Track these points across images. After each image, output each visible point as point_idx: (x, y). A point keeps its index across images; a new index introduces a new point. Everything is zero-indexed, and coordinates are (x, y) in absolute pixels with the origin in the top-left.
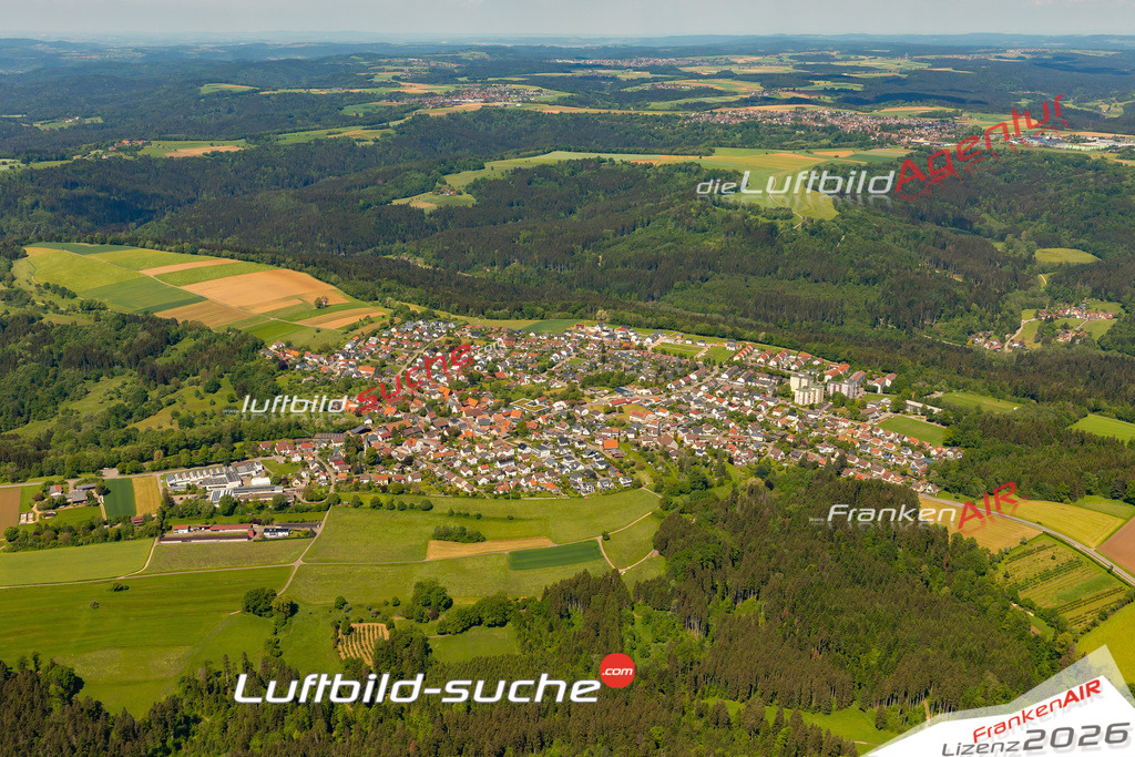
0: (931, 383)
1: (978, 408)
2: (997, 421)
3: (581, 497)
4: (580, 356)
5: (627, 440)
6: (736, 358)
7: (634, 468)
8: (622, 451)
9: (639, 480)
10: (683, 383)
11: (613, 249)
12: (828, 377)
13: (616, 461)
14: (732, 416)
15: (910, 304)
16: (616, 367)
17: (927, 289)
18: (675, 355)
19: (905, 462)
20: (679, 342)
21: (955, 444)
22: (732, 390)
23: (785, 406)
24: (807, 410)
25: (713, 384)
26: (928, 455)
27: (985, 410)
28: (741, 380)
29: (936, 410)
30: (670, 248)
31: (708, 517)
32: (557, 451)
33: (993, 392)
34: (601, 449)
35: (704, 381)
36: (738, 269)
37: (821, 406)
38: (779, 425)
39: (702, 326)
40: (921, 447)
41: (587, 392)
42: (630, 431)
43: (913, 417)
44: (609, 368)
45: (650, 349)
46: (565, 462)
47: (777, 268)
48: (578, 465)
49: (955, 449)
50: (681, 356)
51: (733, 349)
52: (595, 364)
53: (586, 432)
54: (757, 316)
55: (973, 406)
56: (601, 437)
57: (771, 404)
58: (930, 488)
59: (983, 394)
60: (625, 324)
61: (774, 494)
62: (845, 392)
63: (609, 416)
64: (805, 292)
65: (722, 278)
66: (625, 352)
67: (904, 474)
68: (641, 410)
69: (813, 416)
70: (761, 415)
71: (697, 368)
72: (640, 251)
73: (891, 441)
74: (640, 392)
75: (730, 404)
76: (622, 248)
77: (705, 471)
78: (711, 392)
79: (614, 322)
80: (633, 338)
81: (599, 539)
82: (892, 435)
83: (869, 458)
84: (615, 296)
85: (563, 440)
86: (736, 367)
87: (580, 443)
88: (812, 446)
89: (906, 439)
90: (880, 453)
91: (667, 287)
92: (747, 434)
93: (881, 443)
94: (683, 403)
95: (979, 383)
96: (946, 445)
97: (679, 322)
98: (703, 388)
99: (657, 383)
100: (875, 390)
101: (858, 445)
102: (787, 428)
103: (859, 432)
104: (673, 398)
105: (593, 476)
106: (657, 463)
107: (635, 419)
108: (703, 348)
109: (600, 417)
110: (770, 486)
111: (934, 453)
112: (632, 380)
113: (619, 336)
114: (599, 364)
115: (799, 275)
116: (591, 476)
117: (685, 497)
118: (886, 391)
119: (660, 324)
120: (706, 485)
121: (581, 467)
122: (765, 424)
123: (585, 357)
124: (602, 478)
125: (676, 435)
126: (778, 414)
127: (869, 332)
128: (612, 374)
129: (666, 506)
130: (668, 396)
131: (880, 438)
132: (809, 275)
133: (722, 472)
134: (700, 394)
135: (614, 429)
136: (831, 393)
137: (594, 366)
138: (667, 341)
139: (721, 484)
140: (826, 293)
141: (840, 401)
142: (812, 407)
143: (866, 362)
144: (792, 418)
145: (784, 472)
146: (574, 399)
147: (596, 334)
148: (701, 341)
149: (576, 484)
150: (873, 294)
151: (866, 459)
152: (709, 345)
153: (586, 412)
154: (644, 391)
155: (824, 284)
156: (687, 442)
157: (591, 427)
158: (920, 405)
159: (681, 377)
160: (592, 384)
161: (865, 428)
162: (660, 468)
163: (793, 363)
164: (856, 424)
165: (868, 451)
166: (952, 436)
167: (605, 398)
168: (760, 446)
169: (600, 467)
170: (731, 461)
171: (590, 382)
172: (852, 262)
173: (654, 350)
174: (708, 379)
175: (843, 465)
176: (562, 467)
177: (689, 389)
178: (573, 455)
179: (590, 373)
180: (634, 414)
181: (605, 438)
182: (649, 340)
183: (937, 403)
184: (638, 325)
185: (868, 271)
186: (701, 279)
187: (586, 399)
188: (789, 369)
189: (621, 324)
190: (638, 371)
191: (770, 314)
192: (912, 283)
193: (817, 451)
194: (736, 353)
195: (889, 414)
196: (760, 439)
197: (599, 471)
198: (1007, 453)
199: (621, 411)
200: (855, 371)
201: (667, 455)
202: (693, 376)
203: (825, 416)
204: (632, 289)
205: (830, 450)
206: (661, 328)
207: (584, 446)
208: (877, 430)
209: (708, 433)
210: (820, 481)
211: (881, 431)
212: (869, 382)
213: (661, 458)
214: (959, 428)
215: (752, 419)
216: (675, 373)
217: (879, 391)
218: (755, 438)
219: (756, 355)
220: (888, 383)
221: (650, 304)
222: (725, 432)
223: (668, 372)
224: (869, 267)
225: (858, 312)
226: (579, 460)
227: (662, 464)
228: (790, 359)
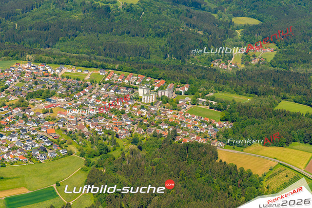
0: (207, 88)
1: (233, 101)
2: (245, 107)
3: (40, 162)
4: (22, 81)
5: (59, 128)
6: (106, 80)
7: (66, 143)
8: (57, 135)
9: (71, 151)
10: (82, 94)
11: (22, 20)
12: (156, 88)
13: (56, 140)
14: (112, 111)
16: (44, 87)
17: (189, 39)
18: (74, 79)
19: (205, 131)
20: (74, 71)
21: (226, 120)
22: (108, 97)
23: (138, 104)
24: (149, 105)
25: (98, 94)
26: (215, 127)
27: (237, 101)
28: (112, 91)
29: (214, 103)
30: (54, 19)
31: (112, 169)
32: (21, 137)
33: (236, 91)
34: (45, 134)
35: (93, 92)
36: (92, 30)
37: (156, 103)
38: (138, 115)
39: (86, 62)
40: (210, 123)
41: (30, 102)
42: (59, 122)
43: (203, 107)
44: (39, 87)
45: (59, 75)
46: (27, 143)
47: (112, 29)
48: (35, 144)
49: (227, 122)
50: (78, 79)
51: (104, 74)
52: (32, 85)
53: (35, 125)
54: (106, 55)
55: (231, 100)
56: (44, 127)
57: (131, 103)
58: (220, 144)
59: (232, 93)
60: (43, 62)
61: (143, 153)
62: (167, 95)
63: (45, 115)
64: (129, 41)
65: (85, 35)
66: (46, 78)
67: (206, 137)
68: (63, 111)
69: (153, 109)
70: (127, 110)
71: (87, 86)
72: (38, 21)
73: (195, 120)
74: (60, 100)
76: (28, 19)
77: (106, 143)
78: (98, 99)
79: (37, 61)
80: (49, 70)
81: (54, 186)
82: (195, 117)
83: (187, 130)
85: (24, 130)
86: (108, 84)
87: (34, 131)
88: (157, 125)
89: (202, 119)
90: (192, 127)
92: (122, 120)
93: (191, 122)
94: (85, 105)
95: (228, 87)
96: (222, 120)
97: (72, 60)
98: (93, 96)
99: (68, 95)
100: (181, 94)
101: (180, 123)
102: (142, 116)
103: (179, 116)
104: (78, 103)
105: (45, 150)
106: (78, 140)
107: (61, 116)
108: (88, 74)
109: (41, 116)
110: (140, 148)
111: (217, 125)
112: (54, 94)
113: (41, 69)
114: (33, 85)
115: (124, 33)
116: (44, 150)
117: (98, 158)
118: (186, 94)
119: (62, 62)
120: (107, 151)
121: (37, 146)
122: (130, 114)
123: (25, 82)
124: (50, 151)
125: (85, 124)
126: (136, 109)
128: (43, 91)
129: (88, 164)
130: (76, 102)
131: (190, 119)
132: (129, 33)
133: (114, 143)
134: (93, 100)
135: (51, 122)
136: (160, 96)
137: (31, 87)
138: (68, 71)
139: (114, 149)
140: (139, 42)
141: (165, 100)
142: (152, 104)
143: (172, 79)
144: (143, 110)
145: (145, 140)
146: (25, 108)
147: (28, 69)
148: (86, 71)
149: (36, 155)
150: (163, 42)
151: (185, 130)
152: (91, 73)
153: (32, 113)
154: (62, 100)
155: (137, 37)
156: (92, 127)
157: (37, 122)
158: (206, 100)
159: (80, 91)
160: (32, 97)
161: (181, 114)
162: (80, 143)
163: (136, 81)
164: (176, 112)
165: (185, 126)
166: (225, 116)
167: (40, 105)
168: (130, 127)
169: (48, 145)
170: (117, 136)
171: (31, 96)
172: (150, 25)
173: (63, 77)
174: (94, 91)
175: (175, 135)
176: (27, 146)
177: (85, 97)
178: (31, 139)
179: (30, 91)
180: (60, 113)
181: (46, 128)
182: (58, 71)
183: (213, 99)
184: (50, 62)
185: (159, 30)
187: (30, 106)
188: (135, 84)
189: (40, 62)
190: (56, 89)
192: (181, 36)
193: (160, 128)
194: (106, 76)
195: (191, 106)
196: (129, 123)
197: (47, 147)
198: (253, 123)
199: (52, 112)
200: (168, 84)
201: (83, 135)
202: (86, 90)
203: (159, 109)
205: (167, 127)
206: (62, 64)
207: (36, 133)
208: (188, 115)
209: (101, 121)
210: (165, 144)
211: (189, 115)
212: (177, 89)
213: (80, 137)
214: (229, 112)
215: (123, 112)
216: (76, 89)
217: (183, 94)
218: (127, 123)
219: (116, 77)
220: (186, 89)
222: (110, 120)
223: (73, 89)
224: (159, 28)
225: (156, 51)
226: (34, 141)
227: (81, 140)
228: (134, 79)
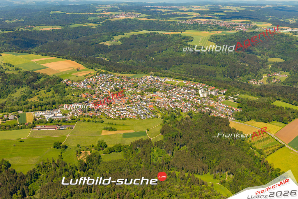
0: (236, 92)
1: (247, 98)
2: (252, 102)
3: (142, 120)
5: (155, 105)
6: (186, 85)
7: (156, 112)
8: (154, 108)
9: (157, 116)
11: (157, 56)
12: (209, 90)
13: (152, 111)
15: (234, 72)
16: (154, 87)
17: (238, 68)
18: (170, 84)
19: (227, 112)
20: (171, 80)
21: (240, 108)
22: (184, 93)
23: (197, 97)
24: (203, 98)
25: (179, 91)
26: (233, 110)
27: (249, 99)
28: (186, 90)
29: (236, 99)
30: (172, 56)
31: (175, 125)
32: (137, 108)
33: (252, 95)
34: (148, 108)
35: (177, 91)
37: (207, 97)
38: (195, 102)
39: (178, 77)
40: (231, 108)
41: (146, 93)
42: (156, 103)
43: (230, 101)
44: (152, 87)
45: (163, 82)
46: (139, 111)
47: (199, 62)
48: (142, 111)
49: (240, 109)
51: (185, 83)
52: (149, 86)
55: (246, 98)
56: (148, 104)
57: (194, 97)
58: (233, 119)
59: (249, 95)
61: (192, 120)
62: (213, 94)
63: (151, 99)
64: (206, 68)
65: (185, 64)
66: (157, 83)
67: (226, 115)
68: (160, 98)
69: (204, 100)
70: (191, 100)
72: (164, 57)
73: (224, 107)
74: (160, 93)
75: (183, 97)
76: (159, 56)
77: (175, 114)
78: (178, 94)
79: (155, 75)
80: (159, 79)
81: (146, 130)
82: (224, 105)
83: (218, 111)
84: (157, 69)
85: (139, 105)
86: (185, 87)
87: (143, 106)
88: (203, 108)
89: (228, 106)
90: (221, 110)
91: (170, 67)
92: (187, 104)
93: (221, 107)
94: (171, 96)
95: (249, 92)
96: (238, 108)
97: (172, 75)
99: (164, 91)
101: (215, 108)
102: (197, 103)
103: (216, 104)
104: (168, 95)
105: (146, 114)
108: (177, 82)
109: (149, 99)
110: (191, 118)
111: (235, 110)
112: (158, 90)
113: (156, 79)
114: (150, 86)
115: (205, 64)
117: (169, 120)
118: (224, 94)
119: (167, 76)
120: (175, 117)
121: (143, 112)
122: (192, 102)
123: (146, 84)
124: (148, 115)
125: (168, 104)
126: (195, 99)
127: (223, 79)
128: (153, 88)
129: (164, 122)
130: (167, 94)
131: (221, 106)
132: (208, 64)
133: (179, 114)
135: (152, 103)
136: (210, 94)
138: (168, 80)
139: (179, 117)
140: (212, 69)
141: (212, 96)
142: (204, 98)
143: (220, 86)
144: (199, 100)
145: (196, 114)
146: (142, 95)
147: (150, 78)
148: (177, 80)
150: (224, 69)
151: (217, 111)
152: (179, 82)
155: (212, 66)
156: (171, 106)
157: (146, 102)
158: (232, 98)
159: (171, 90)
161: (217, 103)
162: (163, 113)
163: (200, 86)
164: (215, 102)
165: (218, 109)
166: (239, 105)
167: (150, 94)
168: (190, 108)
169: (148, 112)
170: (182, 111)
171: (147, 90)
172: (219, 60)
173: (165, 83)
174: (178, 90)
175: (211, 112)
176: (138, 112)
177: (173, 93)
179: (147, 88)
180: (158, 99)
181: (149, 105)
182: (163, 80)
183: (237, 97)
184: (161, 76)
185: (223, 63)
186: (180, 65)
187: (146, 95)
188: (199, 88)
190: (160, 88)
191: (197, 74)
192: (234, 66)
193: (204, 109)
194: (186, 84)
195: (224, 100)
196: (190, 106)
197: (147, 113)
198: (253, 110)
199: (154, 98)
200: (216, 88)
202: (174, 89)
203: (207, 100)
204: (161, 67)
205: (208, 109)
206: (167, 77)
207: (144, 107)
208: (221, 104)
209: (177, 104)
210: (204, 117)
212: (220, 92)
213: (164, 110)
214: (242, 103)
216: (169, 89)
217: (222, 94)
218: (189, 105)
219: (191, 84)
220: (225, 92)
221: (166, 71)
222: (181, 104)
223: (168, 88)
224: (223, 62)
225: (220, 74)
227: (164, 112)
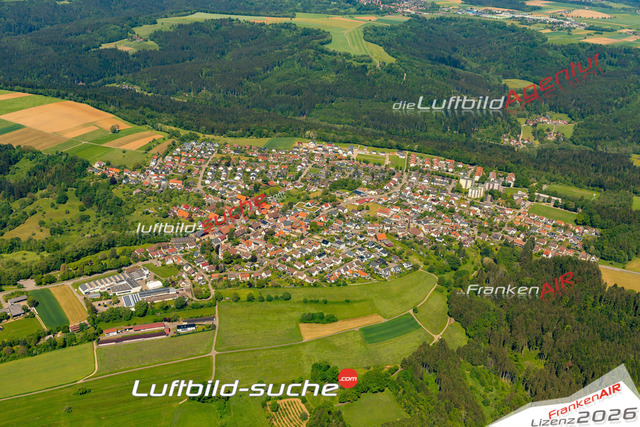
3: (386, 280)
4: (314, 166)
6: (411, 165)
7: (405, 254)
8: (390, 241)
9: (415, 264)
10: (392, 184)
12: (477, 177)
13: (391, 249)
14: (438, 208)
16: (343, 174)
19: (564, 238)
21: (584, 224)
22: (425, 188)
23: (464, 199)
24: (479, 202)
25: (411, 185)
26: (575, 233)
28: (426, 181)
29: (559, 200)
32: (349, 244)
34: (375, 240)
35: (403, 182)
36: (352, 95)
37: (486, 198)
38: (471, 214)
40: (566, 227)
41: (337, 195)
42: (384, 224)
43: (544, 204)
44: (339, 175)
45: (355, 159)
46: (359, 253)
48: (369, 254)
49: (587, 227)
50: (379, 165)
51: (404, 157)
52: (328, 172)
53: (358, 227)
54: (375, 127)
56: (370, 230)
57: (456, 198)
58: (593, 258)
59: (569, 185)
60: (327, 141)
63: (362, 213)
66: (341, 162)
67: (570, 248)
68: (380, 207)
69: (486, 207)
70: (456, 208)
71: (394, 174)
73: (546, 223)
74: (370, 192)
75: (432, 200)
78: (414, 191)
80: (340, 152)
81: (411, 311)
82: (544, 219)
86: (416, 172)
87: (361, 236)
88: (501, 230)
89: (554, 222)
90: (546, 233)
92: (456, 222)
93: (541, 226)
94: (402, 200)
98: (407, 188)
99: (376, 185)
100: (509, 185)
101: (528, 227)
102: (477, 216)
103: (523, 217)
104: (393, 196)
105: (385, 263)
106: (418, 249)
107: (382, 215)
108: (385, 157)
109: (358, 214)
110: (496, 261)
111: (576, 231)
112: (359, 184)
113: (330, 150)
114: (331, 172)
116: (383, 262)
118: (516, 185)
121: (373, 256)
122: (461, 214)
123: (319, 167)
124: (391, 264)
126: (465, 206)
129: (442, 283)
130: (390, 195)
131: (538, 221)
135: (374, 223)
136: (487, 189)
137: (329, 175)
138: (360, 153)
139: (465, 262)
142: (482, 200)
144: (475, 208)
147: (315, 149)
148: (381, 152)
149: (377, 270)
151: (540, 237)
152: (387, 155)
154: (373, 192)
156: (426, 231)
157: (358, 222)
158: (547, 197)
159: (388, 180)
160: (336, 188)
161: (524, 214)
162: (421, 253)
163: (447, 167)
164: (517, 211)
165: (537, 231)
167: (350, 198)
168: (469, 231)
169: (385, 255)
171: (335, 186)
173: (359, 161)
177: (398, 189)
178: (360, 246)
179: (329, 180)
180: (381, 211)
182: (350, 152)
184: (335, 141)
186: (330, 102)
187: (339, 200)
188: (447, 171)
190: (359, 177)
193: (506, 233)
194: (408, 161)
195: (529, 203)
196: (466, 225)
197: (385, 258)
199: (368, 208)
200: (488, 172)
202: (395, 179)
203: (493, 206)
205: (515, 232)
206: (349, 142)
207: (363, 238)
208: (533, 216)
209: (432, 222)
211: (535, 216)
212: (504, 180)
213: (418, 245)
215: (452, 211)
216: (383, 178)
217: (511, 186)
218: (463, 225)
219: (421, 161)
220: (513, 179)
222: (441, 221)
226: (367, 250)
227: (421, 249)
